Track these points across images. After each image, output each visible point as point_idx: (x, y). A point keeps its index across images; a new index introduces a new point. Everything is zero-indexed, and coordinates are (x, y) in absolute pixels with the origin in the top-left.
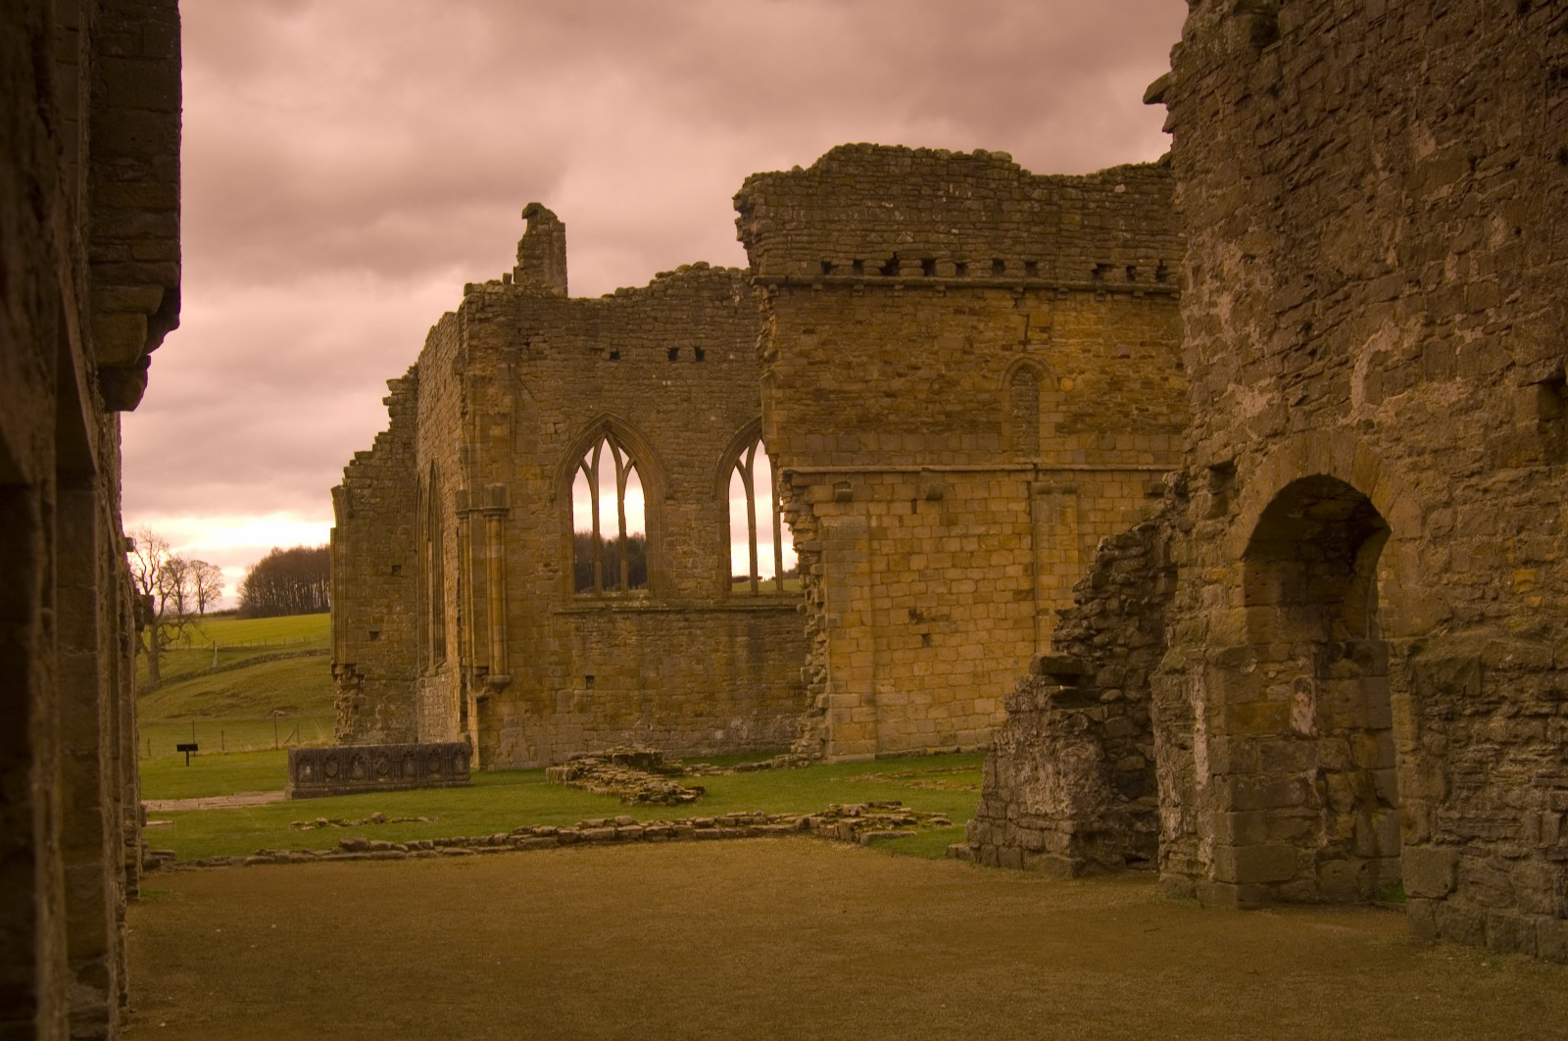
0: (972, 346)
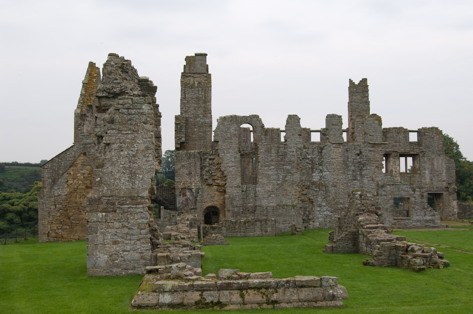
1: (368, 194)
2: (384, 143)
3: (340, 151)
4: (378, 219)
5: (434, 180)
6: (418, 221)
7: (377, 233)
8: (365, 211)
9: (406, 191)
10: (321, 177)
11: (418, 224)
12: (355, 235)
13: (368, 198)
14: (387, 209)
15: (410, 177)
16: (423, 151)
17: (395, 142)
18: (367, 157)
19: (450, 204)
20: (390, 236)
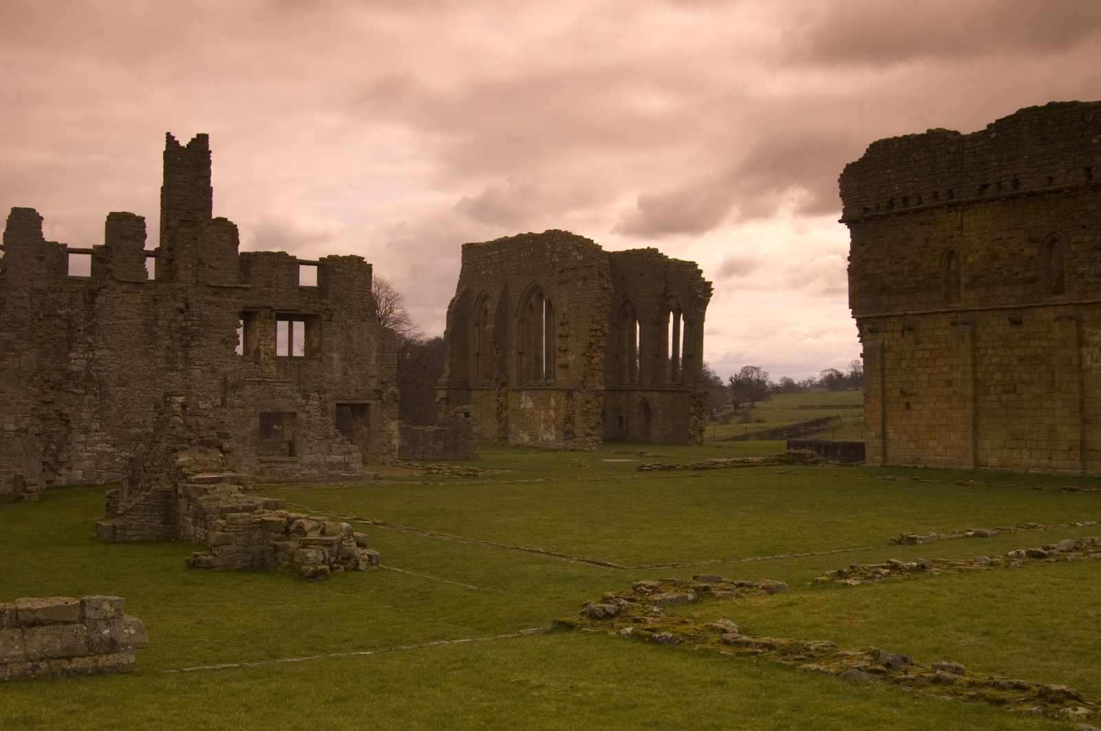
0: (927, 242)
1: (200, 402)
2: (241, 286)
3: (139, 301)
4: (224, 461)
5: (351, 374)
6: (313, 465)
7: (221, 493)
8: (194, 442)
9: (288, 398)
10: (89, 361)
11: (315, 471)
12: (169, 497)
13: (201, 411)
14: (244, 439)
15: (299, 366)
16: (329, 309)
17: (267, 286)
18: (201, 316)
19: (384, 428)
20: (251, 498)
